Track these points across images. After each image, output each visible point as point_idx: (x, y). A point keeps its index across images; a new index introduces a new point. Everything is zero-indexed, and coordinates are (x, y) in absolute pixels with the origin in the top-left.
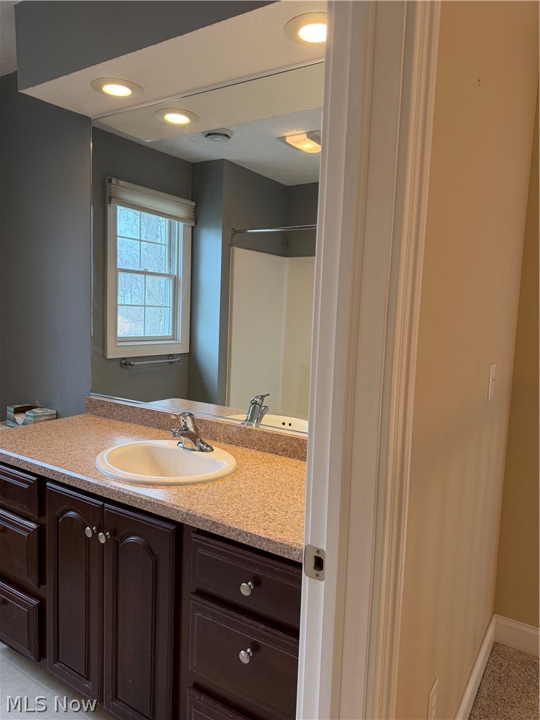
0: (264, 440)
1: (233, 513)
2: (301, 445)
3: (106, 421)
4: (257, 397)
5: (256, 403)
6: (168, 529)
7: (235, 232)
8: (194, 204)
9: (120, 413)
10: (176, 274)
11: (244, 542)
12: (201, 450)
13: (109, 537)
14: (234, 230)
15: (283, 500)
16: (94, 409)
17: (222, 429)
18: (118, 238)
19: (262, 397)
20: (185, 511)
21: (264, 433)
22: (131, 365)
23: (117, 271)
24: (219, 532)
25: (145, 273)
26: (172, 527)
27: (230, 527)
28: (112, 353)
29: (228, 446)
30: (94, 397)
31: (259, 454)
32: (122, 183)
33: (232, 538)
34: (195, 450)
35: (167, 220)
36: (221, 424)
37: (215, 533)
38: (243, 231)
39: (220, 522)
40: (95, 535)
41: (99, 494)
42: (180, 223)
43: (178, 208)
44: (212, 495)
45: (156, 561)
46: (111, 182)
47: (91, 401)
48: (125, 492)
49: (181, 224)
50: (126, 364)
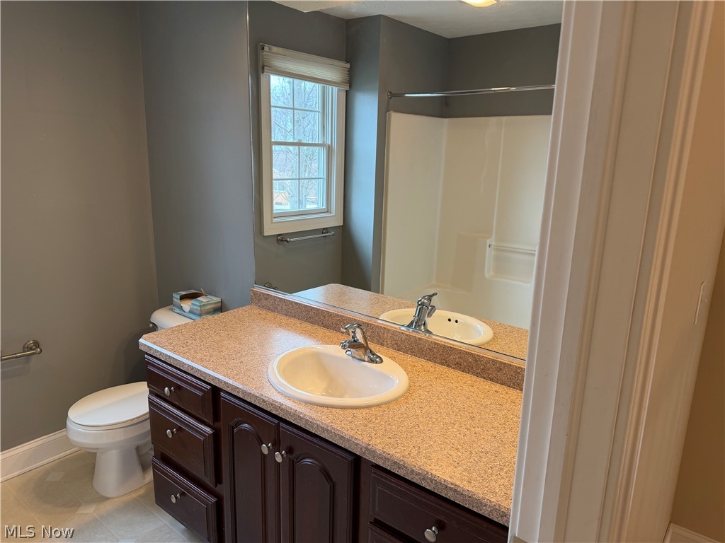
0: (435, 351)
1: (414, 452)
2: (476, 361)
3: (270, 315)
4: (424, 297)
5: (423, 304)
6: (346, 459)
7: (392, 95)
8: (348, 66)
9: (284, 308)
10: (330, 143)
11: (428, 488)
12: (372, 361)
13: (285, 456)
14: (391, 93)
15: (465, 435)
16: (257, 300)
17: (390, 335)
18: (273, 109)
19: (430, 297)
20: (364, 445)
21: (435, 344)
22: (287, 242)
23: (272, 143)
24: (401, 473)
25: (300, 144)
26: (351, 458)
27: (413, 470)
28: (269, 230)
29: (396, 354)
30: (260, 289)
31: (429, 365)
32: (275, 49)
33: (415, 481)
34: (365, 361)
35: (320, 85)
36: (389, 330)
37: (396, 472)
38: (400, 95)
39: (402, 463)
40: (272, 452)
41: (274, 412)
42: (334, 88)
43: (331, 72)
44: (389, 424)
45: (334, 486)
46: (263, 49)
47: (255, 293)
48: (301, 416)
49: (336, 89)
50: (282, 240)
